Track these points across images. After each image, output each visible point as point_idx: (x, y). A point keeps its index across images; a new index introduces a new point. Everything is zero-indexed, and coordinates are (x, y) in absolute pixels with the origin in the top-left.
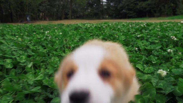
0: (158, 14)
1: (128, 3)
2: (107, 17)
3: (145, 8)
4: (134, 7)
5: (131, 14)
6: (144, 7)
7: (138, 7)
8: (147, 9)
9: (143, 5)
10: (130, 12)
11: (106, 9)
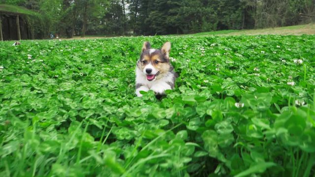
0: (187, 31)
1: (155, 17)
2: (132, 32)
3: (174, 24)
4: (162, 22)
5: (159, 30)
6: (173, 22)
7: (167, 22)
8: (176, 25)
9: (171, 20)
10: (159, 28)
11: (130, 22)
